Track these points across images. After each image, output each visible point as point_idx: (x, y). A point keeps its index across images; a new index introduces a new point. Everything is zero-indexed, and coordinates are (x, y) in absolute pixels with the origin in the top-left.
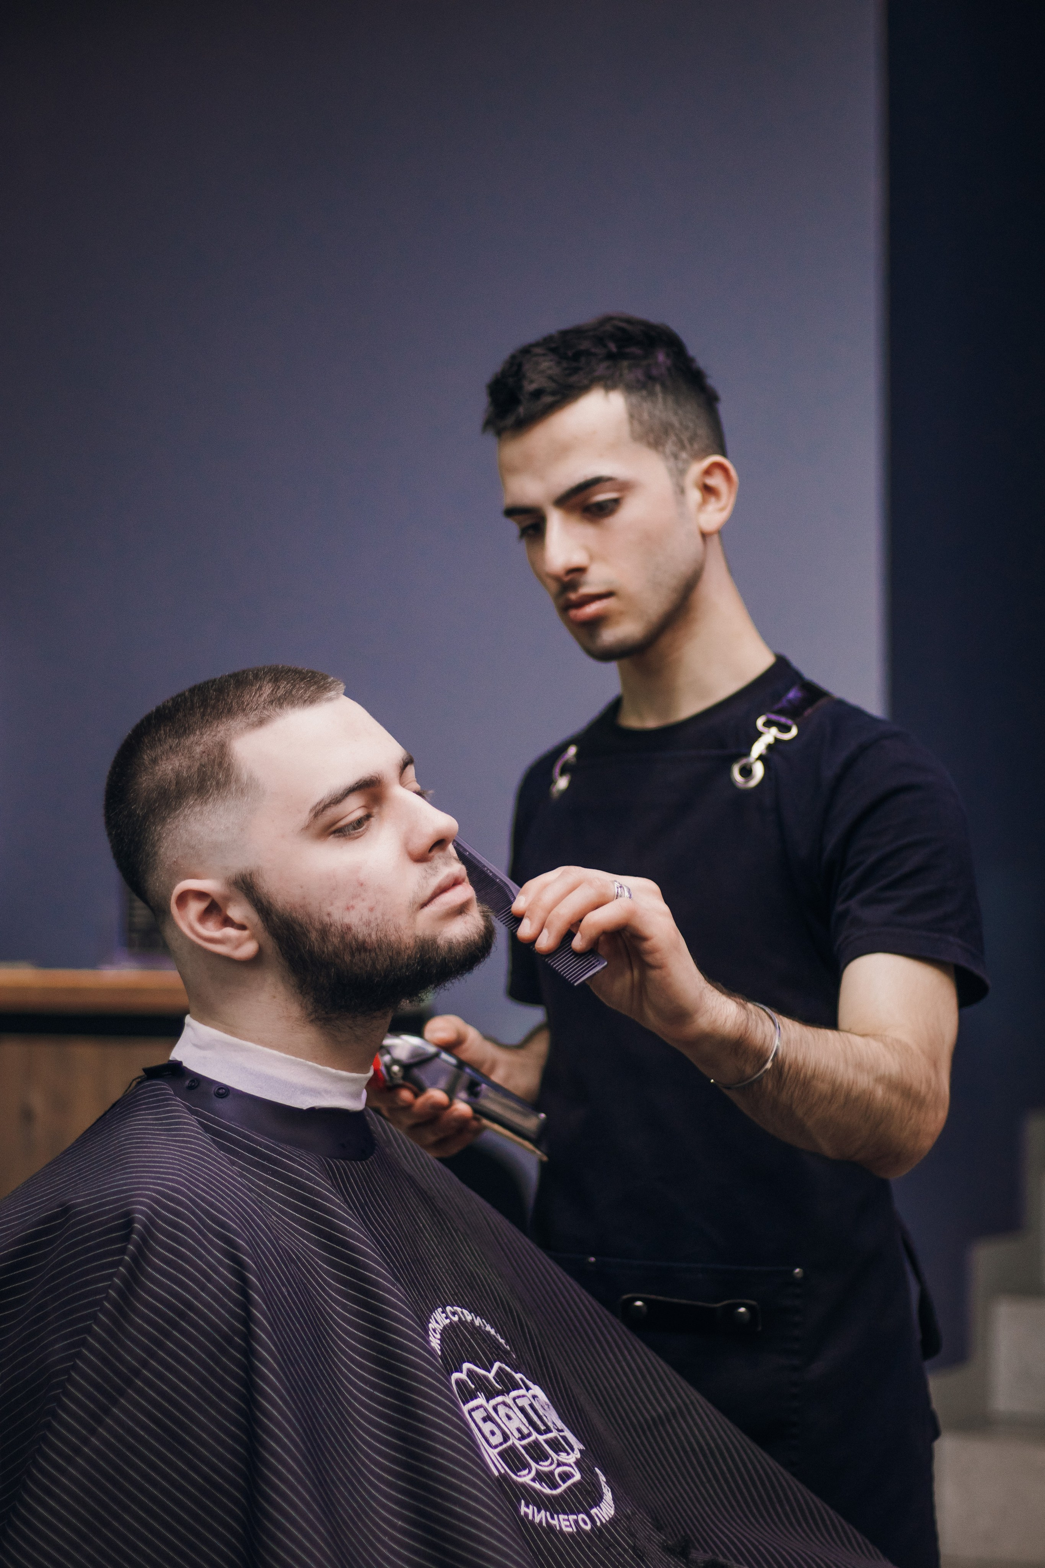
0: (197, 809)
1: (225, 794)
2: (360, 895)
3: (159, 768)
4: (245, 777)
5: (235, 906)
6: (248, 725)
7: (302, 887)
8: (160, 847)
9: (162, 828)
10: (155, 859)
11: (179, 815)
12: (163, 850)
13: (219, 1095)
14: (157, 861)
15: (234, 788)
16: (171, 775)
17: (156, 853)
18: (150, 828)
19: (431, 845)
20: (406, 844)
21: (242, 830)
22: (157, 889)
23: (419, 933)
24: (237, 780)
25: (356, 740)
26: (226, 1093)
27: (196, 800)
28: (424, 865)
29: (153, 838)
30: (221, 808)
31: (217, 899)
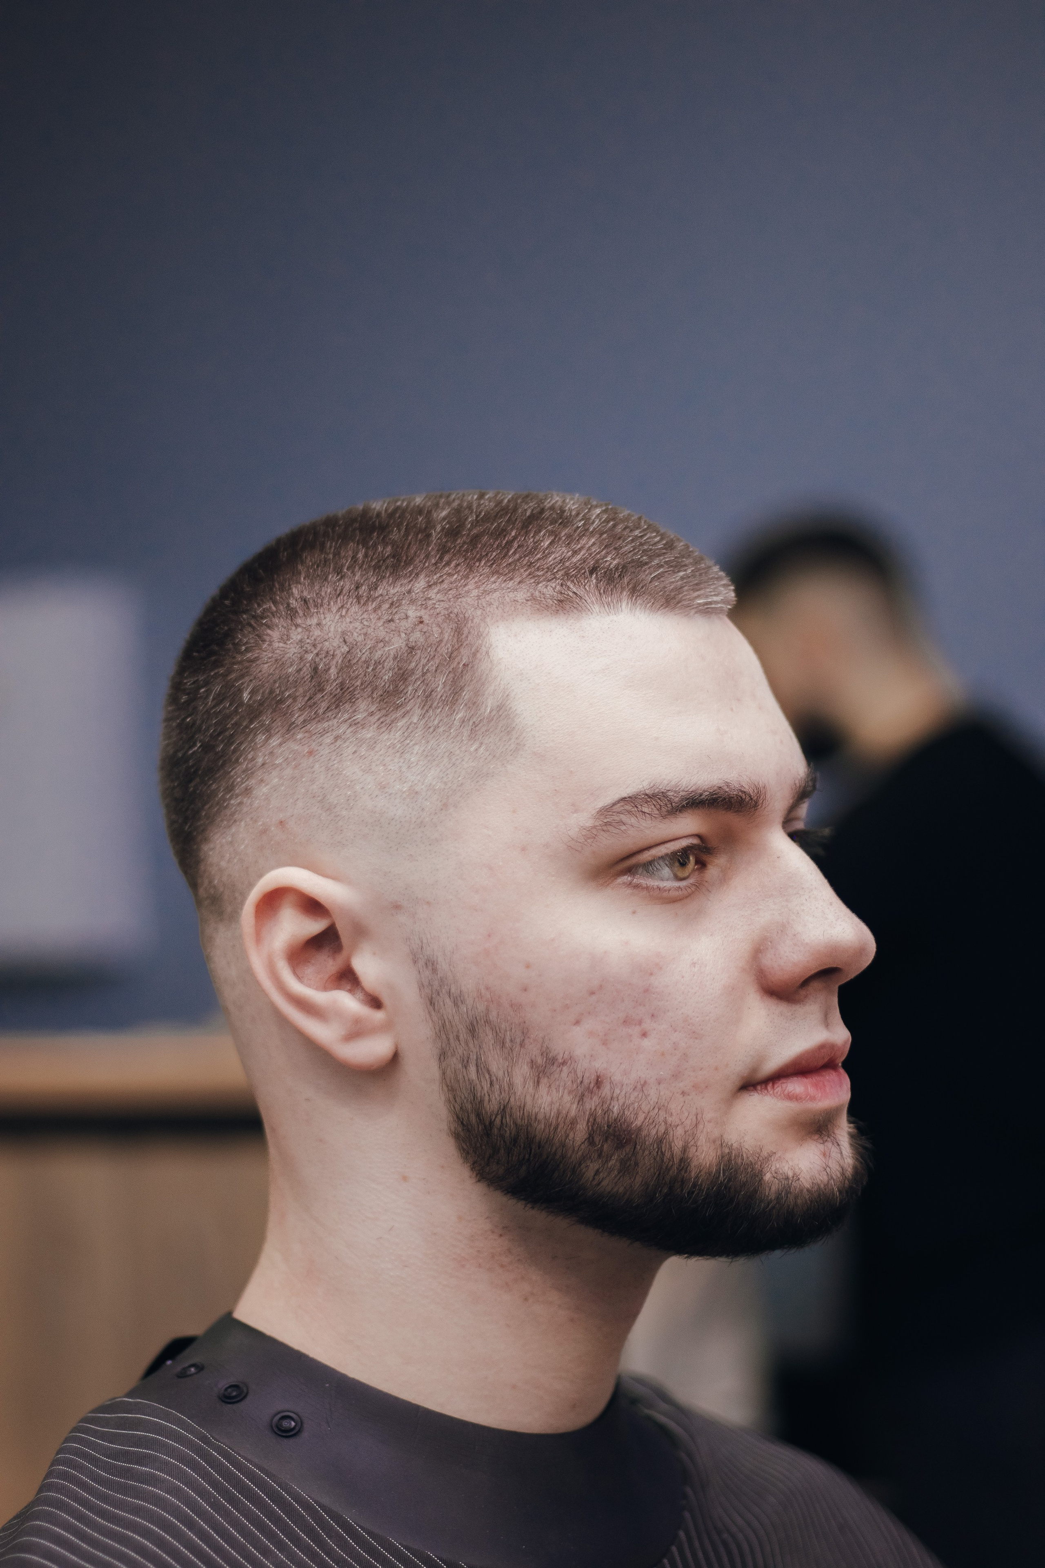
0: (368, 734)
1: (436, 722)
2: (640, 1022)
3: (319, 619)
4: (489, 704)
5: (374, 954)
6: (533, 598)
7: (528, 966)
8: (262, 781)
9: (280, 745)
10: (241, 803)
11: (325, 731)
12: (265, 790)
13: (280, 1430)
14: (245, 809)
15: (460, 715)
16: (334, 643)
17: (248, 791)
18: (255, 735)
19: (813, 972)
20: (758, 952)
21: (445, 806)
22: (223, 864)
23: (732, 1137)
24: (474, 705)
25: (732, 710)
26: (297, 1428)
27: (372, 714)
28: (782, 1008)
29: (253, 759)
30: (417, 747)
31: (339, 927)
